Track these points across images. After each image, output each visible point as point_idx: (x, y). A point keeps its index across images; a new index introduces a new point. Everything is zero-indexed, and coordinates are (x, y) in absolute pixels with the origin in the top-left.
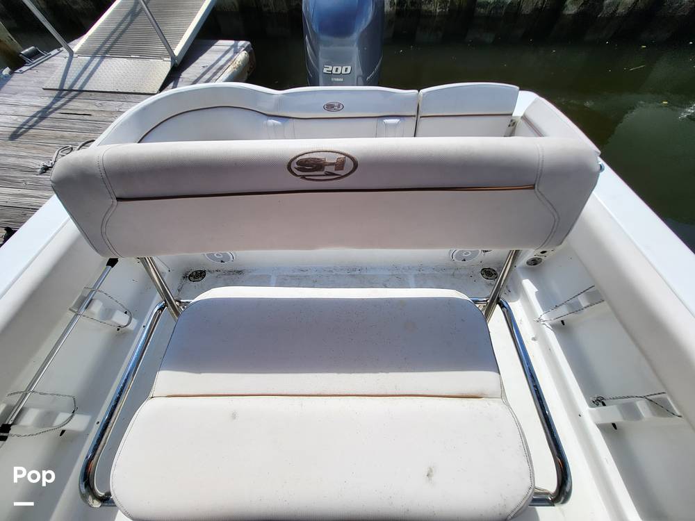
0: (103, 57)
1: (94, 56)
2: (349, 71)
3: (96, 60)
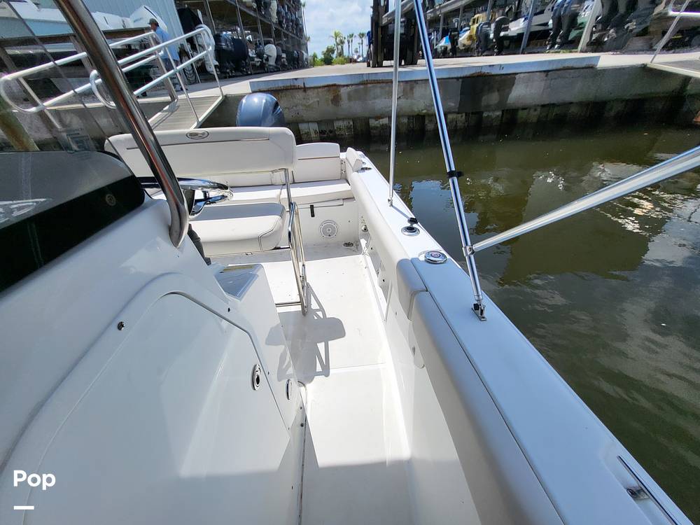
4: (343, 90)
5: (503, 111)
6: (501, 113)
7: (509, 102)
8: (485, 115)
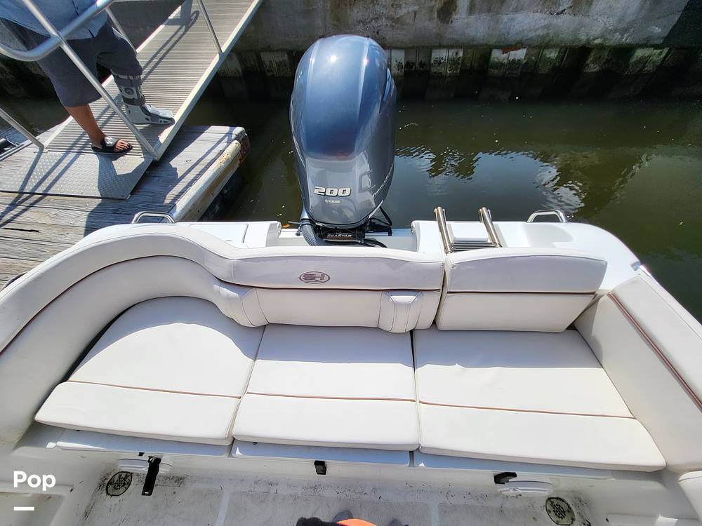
0: (79, 153)
1: (68, 152)
2: (347, 193)
3: (71, 156)
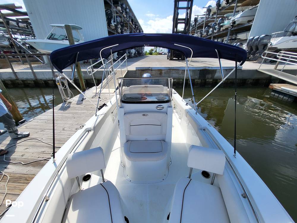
3: (102, 89)
4: (163, 71)
5: (213, 80)
6: (212, 80)
7: (214, 77)
8: (207, 80)
